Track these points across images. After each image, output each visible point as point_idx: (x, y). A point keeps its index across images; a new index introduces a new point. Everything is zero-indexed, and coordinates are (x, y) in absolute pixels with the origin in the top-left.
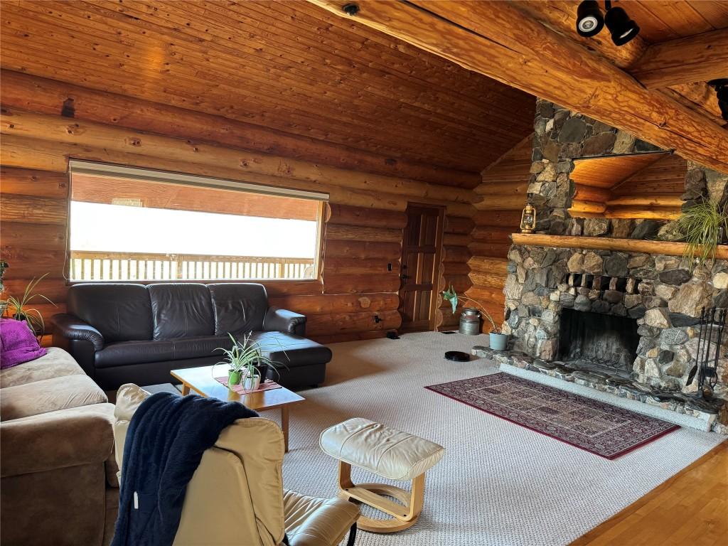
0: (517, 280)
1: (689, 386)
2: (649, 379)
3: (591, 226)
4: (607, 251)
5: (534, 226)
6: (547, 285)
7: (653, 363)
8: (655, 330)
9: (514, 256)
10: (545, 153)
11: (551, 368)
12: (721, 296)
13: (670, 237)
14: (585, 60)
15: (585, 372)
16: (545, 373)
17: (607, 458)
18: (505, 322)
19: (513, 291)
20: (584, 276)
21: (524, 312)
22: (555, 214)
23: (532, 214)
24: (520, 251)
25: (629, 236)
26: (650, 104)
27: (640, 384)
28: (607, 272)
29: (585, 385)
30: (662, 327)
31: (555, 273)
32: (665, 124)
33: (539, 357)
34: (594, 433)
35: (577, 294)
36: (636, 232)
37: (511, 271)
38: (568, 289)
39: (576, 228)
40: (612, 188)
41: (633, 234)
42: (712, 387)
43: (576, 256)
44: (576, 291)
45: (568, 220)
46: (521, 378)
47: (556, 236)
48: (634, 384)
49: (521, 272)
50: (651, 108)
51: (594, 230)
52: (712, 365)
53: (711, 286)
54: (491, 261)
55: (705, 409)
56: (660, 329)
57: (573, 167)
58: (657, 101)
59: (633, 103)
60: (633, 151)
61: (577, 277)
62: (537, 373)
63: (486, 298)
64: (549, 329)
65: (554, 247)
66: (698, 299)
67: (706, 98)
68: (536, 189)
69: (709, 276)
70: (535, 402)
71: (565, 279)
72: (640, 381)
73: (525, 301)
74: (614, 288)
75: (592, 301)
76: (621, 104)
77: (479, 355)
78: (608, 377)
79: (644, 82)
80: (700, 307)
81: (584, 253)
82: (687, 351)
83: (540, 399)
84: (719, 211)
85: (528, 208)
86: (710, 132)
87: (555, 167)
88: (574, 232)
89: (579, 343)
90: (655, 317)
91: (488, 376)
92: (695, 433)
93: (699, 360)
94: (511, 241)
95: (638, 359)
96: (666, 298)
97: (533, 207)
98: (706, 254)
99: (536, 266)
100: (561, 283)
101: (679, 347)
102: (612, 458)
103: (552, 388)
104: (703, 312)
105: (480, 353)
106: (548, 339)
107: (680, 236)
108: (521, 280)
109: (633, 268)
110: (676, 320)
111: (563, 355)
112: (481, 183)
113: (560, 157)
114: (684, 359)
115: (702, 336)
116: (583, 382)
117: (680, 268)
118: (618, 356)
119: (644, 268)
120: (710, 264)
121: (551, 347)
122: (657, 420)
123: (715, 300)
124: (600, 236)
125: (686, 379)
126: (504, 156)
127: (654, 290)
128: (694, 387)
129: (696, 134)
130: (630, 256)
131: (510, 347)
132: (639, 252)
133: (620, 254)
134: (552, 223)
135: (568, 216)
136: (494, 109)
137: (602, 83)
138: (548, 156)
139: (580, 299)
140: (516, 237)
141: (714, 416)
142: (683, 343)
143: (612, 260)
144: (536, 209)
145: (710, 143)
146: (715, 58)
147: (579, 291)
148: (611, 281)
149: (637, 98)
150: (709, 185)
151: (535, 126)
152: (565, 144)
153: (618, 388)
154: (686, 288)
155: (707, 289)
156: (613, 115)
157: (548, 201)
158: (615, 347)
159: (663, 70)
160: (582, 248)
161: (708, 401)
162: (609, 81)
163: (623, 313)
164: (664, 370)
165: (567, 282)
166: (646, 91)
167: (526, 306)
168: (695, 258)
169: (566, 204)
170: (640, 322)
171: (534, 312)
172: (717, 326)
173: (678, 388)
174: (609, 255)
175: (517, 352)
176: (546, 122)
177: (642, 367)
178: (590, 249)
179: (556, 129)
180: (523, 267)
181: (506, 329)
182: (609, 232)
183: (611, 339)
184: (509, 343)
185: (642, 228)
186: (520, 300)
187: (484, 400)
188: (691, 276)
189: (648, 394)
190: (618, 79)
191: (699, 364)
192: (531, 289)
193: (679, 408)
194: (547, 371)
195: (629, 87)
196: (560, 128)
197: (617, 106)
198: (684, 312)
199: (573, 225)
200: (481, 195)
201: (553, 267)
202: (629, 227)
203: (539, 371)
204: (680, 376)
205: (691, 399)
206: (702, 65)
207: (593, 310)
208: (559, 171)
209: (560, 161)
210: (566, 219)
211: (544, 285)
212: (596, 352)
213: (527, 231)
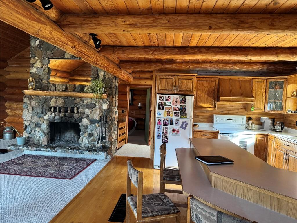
0: (29, 111)
1: (98, 144)
2: (85, 145)
3: (59, 87)
4: (66, 97)
5: (34, 87)
6: (42, 113)
7: (86, 138)
8: (86, 126)
9: (26, 100)
10: (36, 55)
11: (46, 148)
12: (105, 111)
13: (88, 91)
14: (33, 13)
15: (61, 147)
16: (44, 151)
17: (69, 179)
18: (24, 131)
19: (27, 117)
20: (57, 108)
21: (33, 126)
22: (43, 82)
23: (33, 81)
24: (29, 98)
25: (74, 91)
26: (66, 38)
27: (82, 147)
28: (66, 105)
29: (61, 152)
30: (88, 124)
31: (45, 107)
32: (74, 47)
33: (42, 144)
34: (65, 170)
35: (55, 115)
36: (76, 89)
37: (25, 107)
38: (52, 114)
39: (53, 88)
40: (71, 72)
41: (75, 90)
42: (105, 143)
43: (54, 100)
44: (55, 114)
45: (49, 84)
46: (34, 155)
47: (44, 91)
48: (80, 148)
49: (30, 108)
50: (68, 40)
51: (60, 89)
52: (104, 136)
53: (102, 108)
54: (17, 104)
55: (103, 151)
56: (87, 126)
57: (49, 62)
58: (70, 38)
59: (59, 37)
60: (72, 58)
61: (55, 108)
62: (41, 151)
63: (16, 121)
64: (45, 131)
65: (44, 96)
66: (98, 113)
67: (90, 40)
68: (34, 70)
69: (101, 105)
70: (40, 164)
71: (50, 109)
72: (82, 146)
73: (33, 121)
74: (70, 112)
75: (62, 117)
76: (54, 36)
77: (11, 149)
78: (70, 147)
79: (63, 29)
80: (99, 116)
81: (57, 98)
82: (97, 132)
83: (42, 162)
84: (103, 82)
85: (31, 79)
86: (92, 53)
87: (41, 62)
88: (52, 89)
89: (59, 135)
90: (85, 121)
91: (17, 158)
92: (101, 160)
93: (100, 135)
94: (24, 94)
95: (81, 138)
96: (88, 114)
97: (33, 78)
98: (99, 97)
99: (37, 105)
100: (48, 111)
101: (94, 131)
102: (71, 179)
103: (48, 156)
104: (100, 118)
105: (12, 148)
106: (45, 136)
107: (91, 91)
108: (30, 111)
109: (76, 103)
110: (92, 121)
111: (52, 141)
112: (8, 66)
113: (43, 57)
114: (95, 135)
115: (101, 126)
116: (60, 151)
117: (92, 103)
118: (74, 138)
119: (80, 103)
120: (101, 100)
121: (46, 139)
122: (88, 159)
123: (104, 113)
124: (63, 91)
125: (97, 142)
126: (19, 54)
127: (84, 111)
128: (99, 145)
129: (87, 53)
130: (75, 99)
131: (27, 142)
132: (78, 97)
133: (71, 98)
134: (43, 86)
135: (49, 83)
136: (9, 31)
137: (43, 25)
138: (38, 56)
139: (57, 117)
140: (26, 92)
141: (106, 153)
142: (95, 130)
143: (68, 101)
144: (35, 79)
145: (93, 57)
146: (86, 24)
147: (56, 114)
148: (68, 109)
149: (61, 35)
150: (99, 72)
151: (31, 42)
152: (45, 52)
153: (74, 151)
154: (95, 110)
155: (101, 109)
156: (51, 40)
157: (40, 76)
158: (73, 135)
159: (69, 25)
160: (56, 96)
161: (104, 148)
162: (47, 25)
163: (74, 121)
164: (90, 140)
165: (51, 111)
166: (64, 32)
167: (34, 123)
168: (96, 99)
169: (48, 78)
170: (80, 124)
171: (37, 125)
172: (105, 122)
173: (95, 146)
174: (66, 99)
175: (31, 144)
176: (35, 41)
177: (82, 141)
178: (59, 96)
179: (40, 45)
180: (30, 105)
181: (25, 134)
182: (66, 90)
183: (71, 132)
184: (27, 141)
185: (78, 88)
186: (31, 120)
187: (14, 170)
188: (96, 105)
189: (84, 150)
190: (51, 25)
191: (100, 136)
192: (35, 115)
193: (95, 153)
194: (45, 150)
195: (57, 30)
196: (42, 44)
197: (52, 36)
198: (94, 118)
199: (51, 87)
200: (9, 71)
201: (44, 105)
202: (74, 88)
203: (41, 150)
204: (95, 141)
205: (99, 149)
206: (82, 26)
207: (62, 121)
208: (43, 63)
209: (43, 59)
210: (48, 84)
211: (41, 113)
212: (66, 138)
213: (31, 89)
